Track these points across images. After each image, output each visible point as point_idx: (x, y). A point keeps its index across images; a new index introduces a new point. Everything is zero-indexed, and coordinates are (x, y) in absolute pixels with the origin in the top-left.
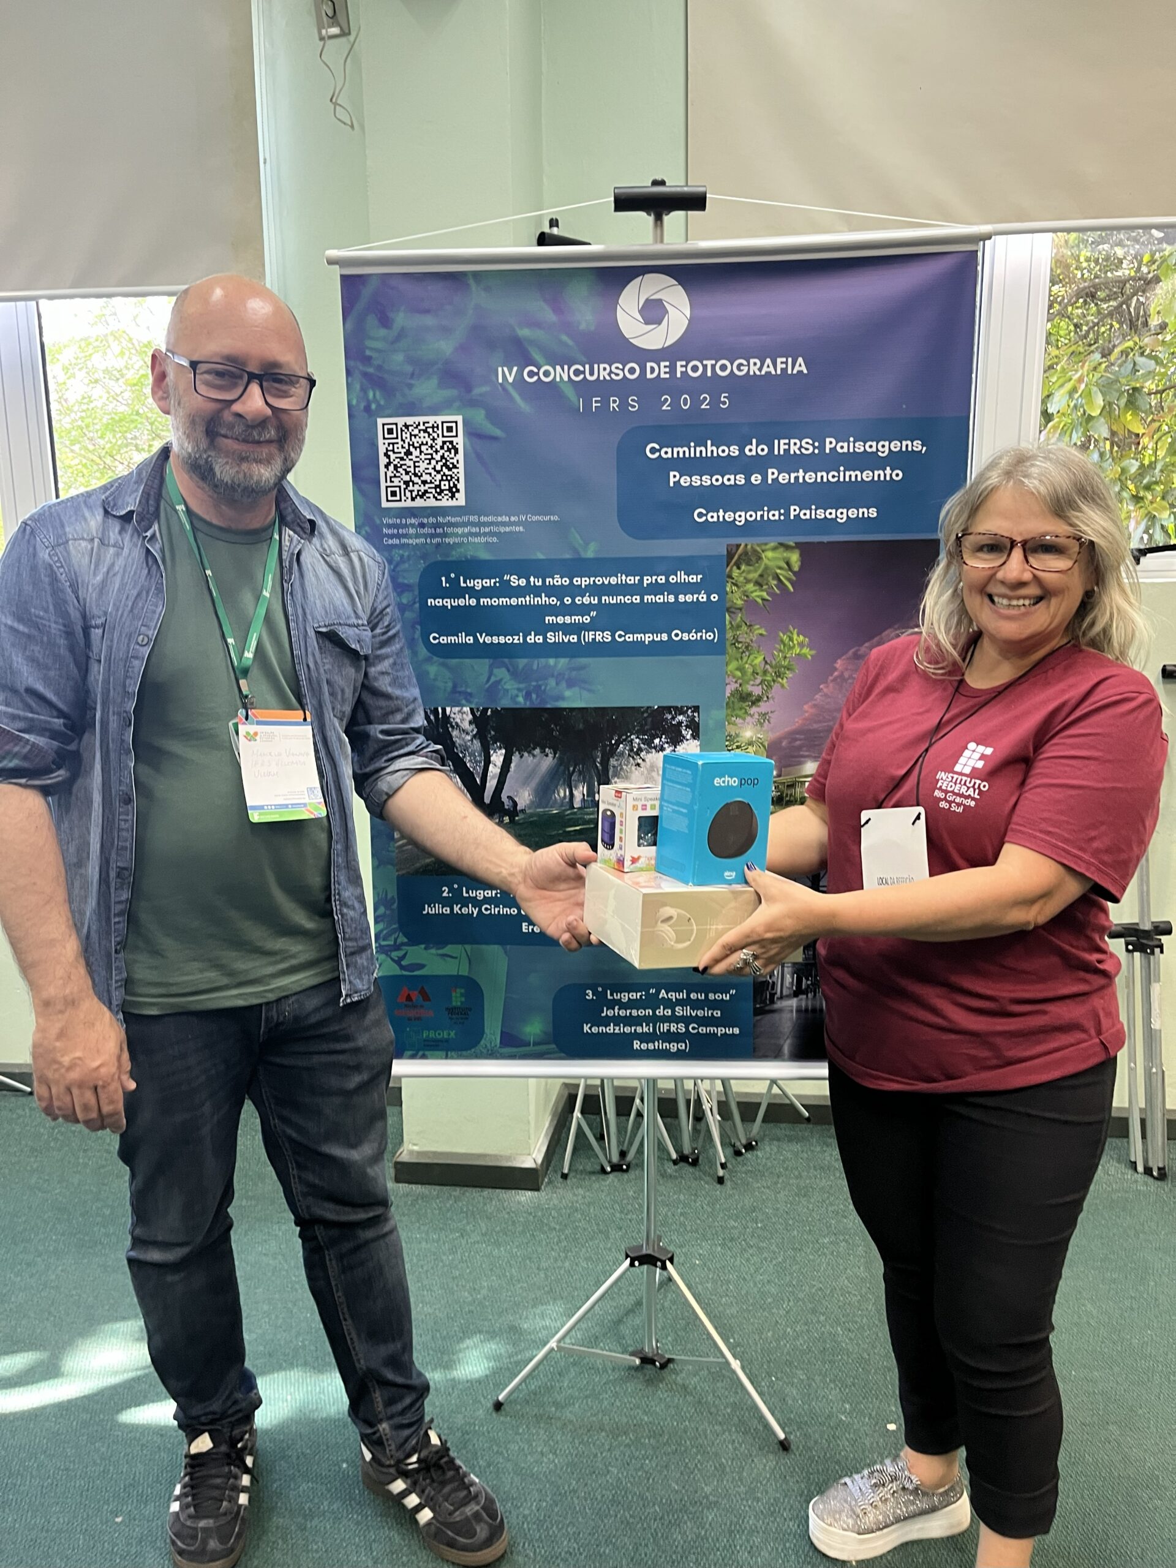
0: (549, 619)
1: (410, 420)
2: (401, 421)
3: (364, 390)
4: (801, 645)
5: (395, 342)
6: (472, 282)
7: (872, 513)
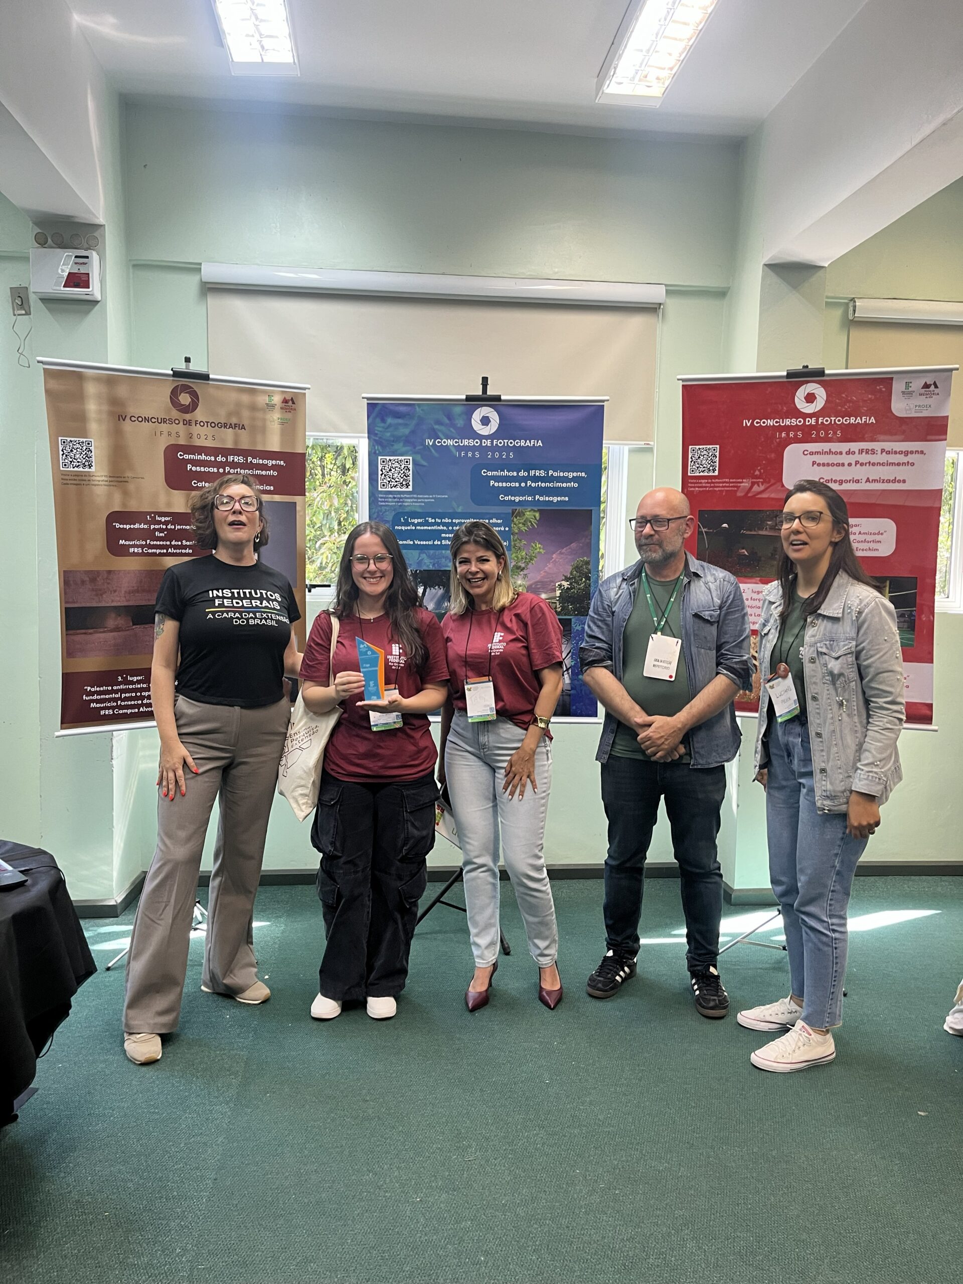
0: (443, 535)
1: (392, 458)
2: (388, 458)
3: (374, 446)
4: (540, 548)
5: (387, 428)
6: (417, 407)
7: (567, 499)
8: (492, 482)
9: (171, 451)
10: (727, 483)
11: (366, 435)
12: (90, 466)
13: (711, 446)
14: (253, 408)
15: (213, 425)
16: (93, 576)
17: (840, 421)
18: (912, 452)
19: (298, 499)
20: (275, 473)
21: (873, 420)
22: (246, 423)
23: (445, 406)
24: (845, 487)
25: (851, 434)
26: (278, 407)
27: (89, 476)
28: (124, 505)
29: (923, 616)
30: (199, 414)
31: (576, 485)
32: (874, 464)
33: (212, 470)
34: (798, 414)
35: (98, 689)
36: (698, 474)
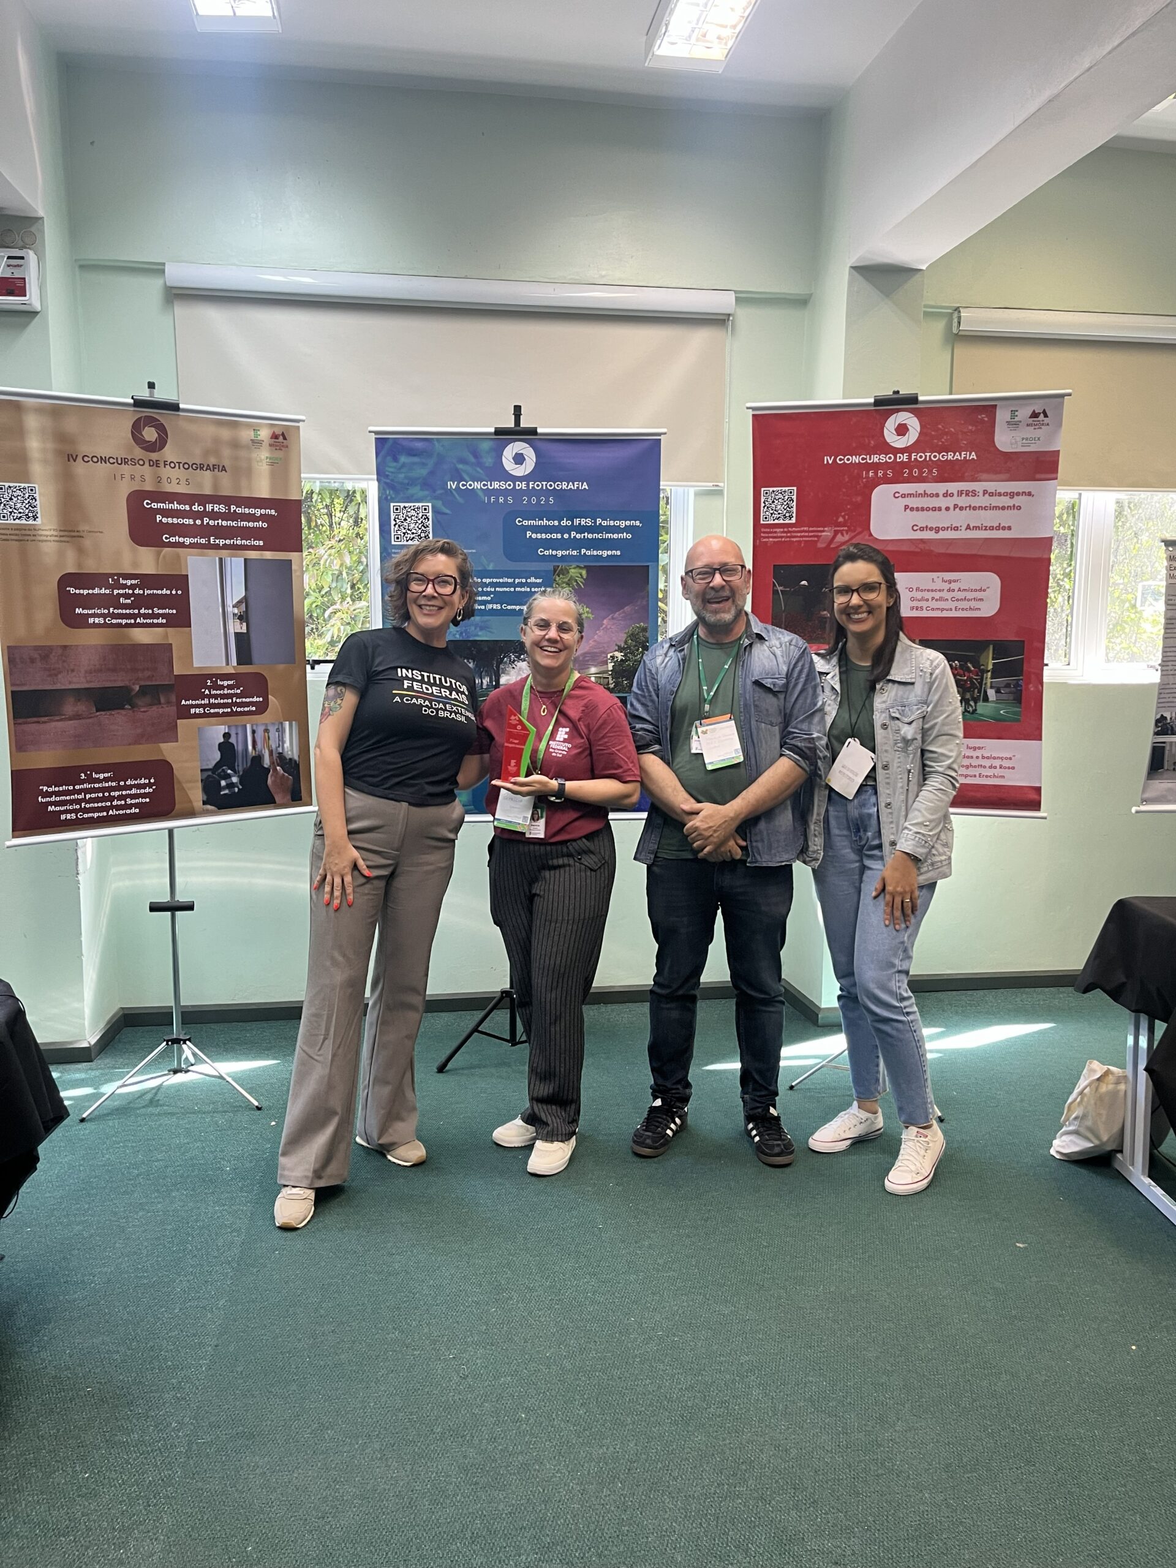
1: (407, 505)
2: (402, 505)
3: (384, 490)
5: (400, 469)
6: (436, 443)
7: (619, 553)
8: (529, 534)
9: (136, 499)
10: (806, 531)
11: (375, 477)
12: (35, 518)
13: (787, 489)
14: (235, 445)
15: (187, 466)
16: (45, 653)
17: (937, 457)
18: (1018, 494)
19: (293, 556)
20: (265, 525)
21: (974, 456)
22: (227, 463)
23: (470, 440)
24: (942, 535)
25: (949, 473)
26: (266, 444)
27: (35, 530)
28: (79, 566)
29: (1031, 686)
30: (169, 453)
31: (629, 536)
32: (975, 508)
33: (187, 521)
34: (887, 449)
35: (57, 789)
36: (772, 522)
